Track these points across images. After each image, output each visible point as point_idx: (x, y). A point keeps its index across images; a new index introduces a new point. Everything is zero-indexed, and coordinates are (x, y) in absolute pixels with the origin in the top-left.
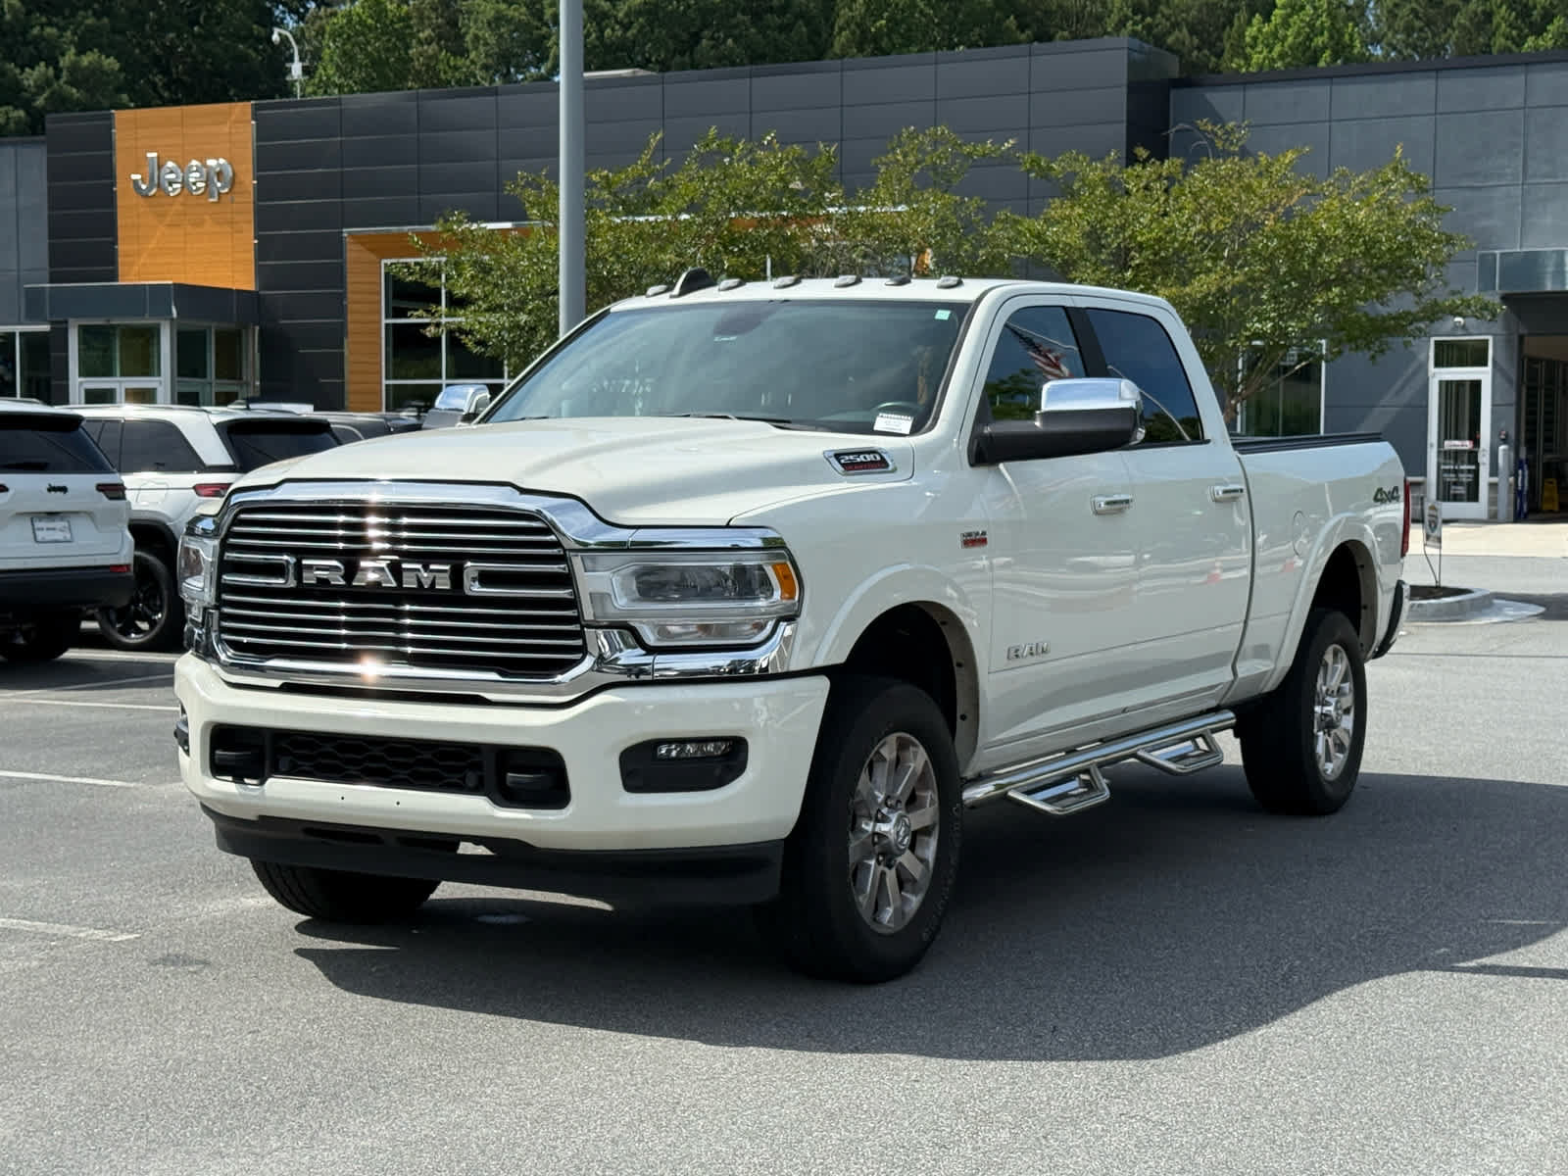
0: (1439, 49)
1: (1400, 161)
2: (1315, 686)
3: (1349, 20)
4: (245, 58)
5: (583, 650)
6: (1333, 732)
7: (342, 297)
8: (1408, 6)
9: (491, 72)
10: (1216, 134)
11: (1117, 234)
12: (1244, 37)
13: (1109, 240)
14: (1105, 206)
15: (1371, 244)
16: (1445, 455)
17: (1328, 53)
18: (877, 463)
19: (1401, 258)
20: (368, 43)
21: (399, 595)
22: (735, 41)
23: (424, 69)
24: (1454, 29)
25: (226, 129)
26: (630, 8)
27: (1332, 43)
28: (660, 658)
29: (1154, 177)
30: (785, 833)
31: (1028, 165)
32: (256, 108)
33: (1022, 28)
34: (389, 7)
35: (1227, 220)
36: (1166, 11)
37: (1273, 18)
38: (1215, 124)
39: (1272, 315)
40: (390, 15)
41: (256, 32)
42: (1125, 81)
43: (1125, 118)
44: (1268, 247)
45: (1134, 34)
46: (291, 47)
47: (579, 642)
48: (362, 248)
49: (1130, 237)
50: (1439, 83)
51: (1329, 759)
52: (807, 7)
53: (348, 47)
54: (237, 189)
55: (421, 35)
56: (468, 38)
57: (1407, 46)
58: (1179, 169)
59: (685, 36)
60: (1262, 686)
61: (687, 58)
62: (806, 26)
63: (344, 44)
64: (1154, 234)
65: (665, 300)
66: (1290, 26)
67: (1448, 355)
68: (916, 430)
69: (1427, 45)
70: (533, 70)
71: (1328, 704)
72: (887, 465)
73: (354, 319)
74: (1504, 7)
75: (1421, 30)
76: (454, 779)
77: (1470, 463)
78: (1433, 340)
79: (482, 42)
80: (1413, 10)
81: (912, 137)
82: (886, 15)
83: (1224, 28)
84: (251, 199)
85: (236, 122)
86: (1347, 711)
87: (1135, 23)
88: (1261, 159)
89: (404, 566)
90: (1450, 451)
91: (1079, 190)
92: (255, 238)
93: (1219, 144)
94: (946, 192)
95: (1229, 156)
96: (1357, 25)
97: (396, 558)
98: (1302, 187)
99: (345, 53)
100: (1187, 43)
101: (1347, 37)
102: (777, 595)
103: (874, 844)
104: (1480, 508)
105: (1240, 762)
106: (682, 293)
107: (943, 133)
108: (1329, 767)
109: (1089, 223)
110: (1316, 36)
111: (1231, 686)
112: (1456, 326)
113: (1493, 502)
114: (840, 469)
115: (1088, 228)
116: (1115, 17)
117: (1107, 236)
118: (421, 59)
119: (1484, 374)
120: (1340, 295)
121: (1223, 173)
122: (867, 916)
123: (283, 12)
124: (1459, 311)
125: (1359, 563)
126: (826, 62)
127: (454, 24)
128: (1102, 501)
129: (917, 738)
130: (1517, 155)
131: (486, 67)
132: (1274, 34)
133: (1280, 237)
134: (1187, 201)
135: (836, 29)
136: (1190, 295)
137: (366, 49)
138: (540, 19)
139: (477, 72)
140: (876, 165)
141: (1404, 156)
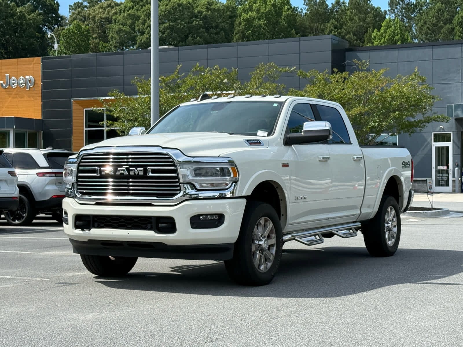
0: (437, 40)
1: (417, 72)
2: (385, 218)
3: (407, 31)
4: (32, 44)
5: (180, 190)
6: (391, 232)
7: (71, 121)
8: (426, 26)
9: (117, 48)
10: (359, 64)
11: (328, 96)
12: (371, 36)
13: (325, 97)
14: (324, 87)
15: (408, 98)
16: (438, 171)
17: (400, 41)
18: (258, 143)
19: (418, 103)
20: (75, 38)
21: (129, 177)
22: (200, 37)
23: (94, 47)
24: (442, 34)
25: (31, 66)
26: (164, 27)
27: (401, 38)
28: (200, 192)
29: (339, 78)
30: (234, 241)
31: (299, 74)
32: (43, 59)
33: (297, 33)
34: (82, 27)
35: (363, 91)
36: (345, 28)
37: (381, 30)
38: (358, 61)
39: (378, 121)
40: (83, 29)
41: (37, 35)
42: (331, 50)
43: (331, 61)
44: (376, 99)
45: (335, 35)
46: (55, 39)
47: (179, 188)
48: (78, 105)
49: (332, 96)
50: (433, 49)
51: (389, 240)
52: (225, 26)
53: (68, 40)
54: (36, 85)
55: (93, 36)
56: (109, 37)
57: (426, 39)
58: (347, 75)
59: (183, 36)
60: (369, 216)
61: (184, 43)
62: (224, 33)
63: (67, 39)
64: (340, 95)
65: (196, 102)
66: (387, 33)
67: (438, 138)
68: (268, 135)
69: (433, 39)
70: (131, 47)
71: (389, 223)
72: (261, 144)
73: (75, 128)
74: (458, 26)
75: (431, 34)
76: (144, 226)
77: (446, 174)
78: (433, 133)
79: (114, 38)
80: (428, 27)
81: (262, 66)
82: (251, 29)
83: (365, 33)
84: (41, 89)
85: (35, 64)
86: (395, 226)
87: (335, 32)
88: (373, 72)
89: (130, 169)
90: (440, 170)
91: (316, 82)
92: (42, 102)
93: (360, 67)
94: (273, 83)
95: (363, 71)
96: (409, 32)
97: (128, 167)
98: (386, 81)
99: (67, 42)
100: (352, 38)
101: (406, 36)
102: (232, 176)
103: (258, 247)
104: (450, 188)
105: (365, 246)
106: (201, 100)
107: (272, 65)
108: (390, 242)
109: (319, 92)
110: (396, 36)
111: (360, 215)
112: (441, 129)
113: (454, 186)
114: (248, 144)
115: (319, 94)
116: (328, 30)
117: (325, 96)
118: (93, 44)
119: (450, 144)
120: (398, 114)
121: (361, 76)
122: (257, 267)
123: (46, 29)
124: (436, 119)
125: (398, 183)
126: (232, 43)
127: (104, 32)
128: (321, 158)
129: (270, 219)
130: (459, 73)
131: (115, 47)
132: (382, 35)
133: (380, 96)
134: (350, 85)
135: (234, 34)
136: (351, 114)
137: (74, 41)
138: (134, 30)
139: (112, 48)
140: (251, 75)
141: (418, 70)
